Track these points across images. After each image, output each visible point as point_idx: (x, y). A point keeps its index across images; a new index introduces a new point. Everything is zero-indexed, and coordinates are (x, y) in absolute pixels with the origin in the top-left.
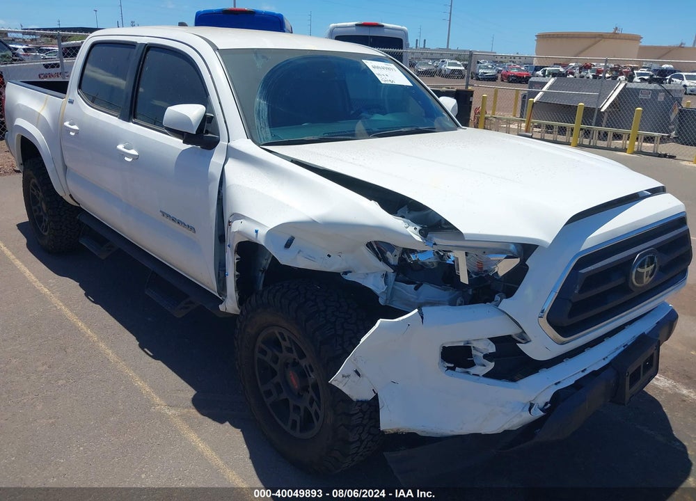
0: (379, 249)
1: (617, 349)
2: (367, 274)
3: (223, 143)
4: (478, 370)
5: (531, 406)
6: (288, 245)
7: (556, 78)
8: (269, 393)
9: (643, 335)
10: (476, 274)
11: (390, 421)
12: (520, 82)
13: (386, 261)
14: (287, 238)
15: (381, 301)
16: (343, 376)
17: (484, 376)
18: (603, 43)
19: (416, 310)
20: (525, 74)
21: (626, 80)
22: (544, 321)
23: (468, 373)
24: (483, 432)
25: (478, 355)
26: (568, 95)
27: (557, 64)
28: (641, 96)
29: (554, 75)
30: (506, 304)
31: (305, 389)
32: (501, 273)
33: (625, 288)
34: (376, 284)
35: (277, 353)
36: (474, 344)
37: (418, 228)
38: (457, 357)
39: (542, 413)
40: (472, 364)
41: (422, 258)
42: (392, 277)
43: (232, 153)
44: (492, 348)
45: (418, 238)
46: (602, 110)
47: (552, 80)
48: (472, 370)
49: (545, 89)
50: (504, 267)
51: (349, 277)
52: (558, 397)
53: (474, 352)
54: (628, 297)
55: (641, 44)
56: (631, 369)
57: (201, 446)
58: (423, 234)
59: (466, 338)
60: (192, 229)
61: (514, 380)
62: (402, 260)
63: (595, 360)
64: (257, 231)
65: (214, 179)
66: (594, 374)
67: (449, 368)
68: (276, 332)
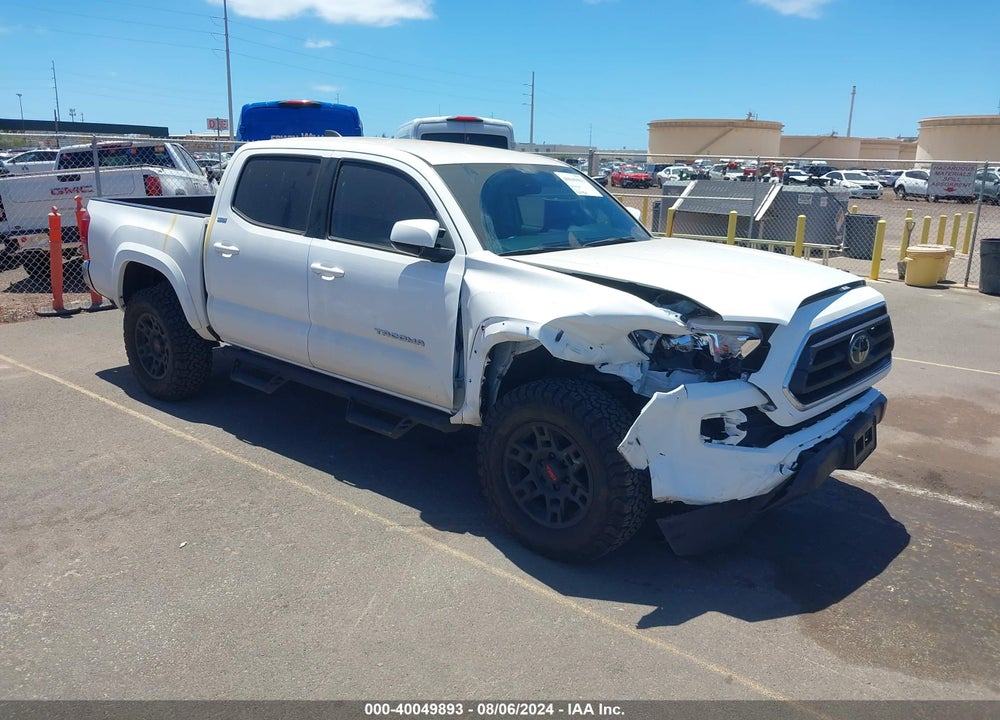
0: (638, 338)
1: (843, 422)
2: (622, 365)
3: (459, 256)
4: (734, 440)
5: (781, 467)
6: (558, 338)
7: (696, 181)
8: (521, 493)
9: (861, 413)
10: (723, 356)
11: (661, 490)
12: (637, 187)
13: (642, 349)
14: (557, 332)
15: (635, 390)
16: (629, 443)
17: (738, 445)
18: (735, 134)
19: (682, 386)
20: (643, 176)
21: (780, 182)
22: (786, 390)
23: (723, 444)
24: (740, 497)
25: (730, 427)
26: (713, 202)
27: (679, 161)
28: (800, 201)
29: (693, 177)
30: (754, 378)
31: (565, 480)
32: (744, 355)
33: (845, 365)
34: (632, 374)
35: (532, 451)
36: (729, 416)
37: (679, 315)
38: (713, 429)
39: (791, 472)
40: (726, 436)
41: (682, 342)
42: (647, 365)
43: (470, 264)
44: (744, 419)
45: (680, 324)
46: (758, 219)
47: (691, 185)
48: (726, 441)
49: (685, 194)
50: (748, 347)
51: (604, 370)
52: (803, 458)
53: (727, 425)
54: (848, 374)
55: (783, 134)
56: (857, 438)
57: (455, 553)
58: (684, 319)
59: (722, 411)
60: (421, 343)
61: (765, 447)
62: (659, 347)
63: (828, 429)
64: (528, 328)
65: (452, 290)
66: (827, 441)
67: (706, 441)
68: (534, 428)
